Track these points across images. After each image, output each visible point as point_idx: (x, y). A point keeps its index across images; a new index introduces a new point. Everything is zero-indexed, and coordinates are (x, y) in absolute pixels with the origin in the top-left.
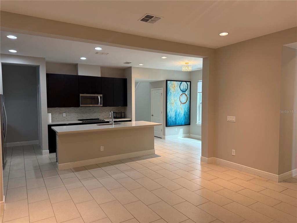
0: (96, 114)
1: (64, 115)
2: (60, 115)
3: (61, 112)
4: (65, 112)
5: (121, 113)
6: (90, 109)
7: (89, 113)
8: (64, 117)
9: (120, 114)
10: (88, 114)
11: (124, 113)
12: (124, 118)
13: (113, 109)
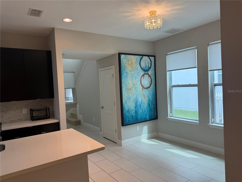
11: (49, 109)
12: (50, 118)
13: (29, 104)
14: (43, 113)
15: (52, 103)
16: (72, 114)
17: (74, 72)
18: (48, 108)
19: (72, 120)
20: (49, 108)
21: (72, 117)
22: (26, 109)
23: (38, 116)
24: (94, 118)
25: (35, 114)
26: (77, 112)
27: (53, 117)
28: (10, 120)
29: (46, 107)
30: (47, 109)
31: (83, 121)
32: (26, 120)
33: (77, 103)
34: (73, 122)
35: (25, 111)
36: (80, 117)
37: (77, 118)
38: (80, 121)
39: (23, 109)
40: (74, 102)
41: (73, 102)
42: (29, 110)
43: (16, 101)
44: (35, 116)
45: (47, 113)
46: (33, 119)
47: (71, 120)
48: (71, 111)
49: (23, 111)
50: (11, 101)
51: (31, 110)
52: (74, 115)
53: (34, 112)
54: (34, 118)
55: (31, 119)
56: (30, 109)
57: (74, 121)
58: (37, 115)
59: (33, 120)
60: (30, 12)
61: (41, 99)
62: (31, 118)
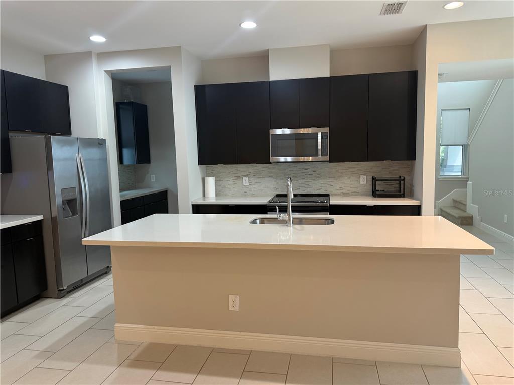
0: (321, 182)
1: (246, 181)
2: (236, 182)
3: (240, 175)
4: (247, 176)
5: (398, 182)
6: (306, 169)
7: (304, 179)
8: (246, 187)
9: (393, 183)
10: (301, 181)
11: (404, 180)
12: (404, 197)
13: (371, 169)
14: (393, 187)
15: (411, 171)
16: (455, 201)
17: (469, 109)
18: (402, 178)
19: (453, 214)
20: (404, 178)
21: (455, 207)
22: (366, 177)
23: (384, 191)
24: (506, 215)
25: (380, 187)
26: (466, 199)
27: (411, 196)
28: (342, 191)
29: (400, 177)
30: (401, 181)
31: (478, 217)
32: (365, 195)
33: (468, 178)
34: (455, 217)
35: (364, 181)
36: (472, 209)
37: (466, 211)
38: (471, 218)
39: (361, 176)
40: (463, 177)
41: (460, 176)
42: (370, 179)
43: (353, 161)
44: (379, 191)
45: (400, 188)
46: (375, 194)
47: (451, 213)
48: (454, 194)
49: (361, 179)
50: (344, 162)
51: (373, 179)
52: (460, 203)
53: (377, 182)
54: (377, 193)
55: (373, 195)
56: (373, 177)
57: (457, 216)
58: (382, 189)
59: (375, 197)
60: (384, 9)
61: (392, 161)
62: (373, 192)
